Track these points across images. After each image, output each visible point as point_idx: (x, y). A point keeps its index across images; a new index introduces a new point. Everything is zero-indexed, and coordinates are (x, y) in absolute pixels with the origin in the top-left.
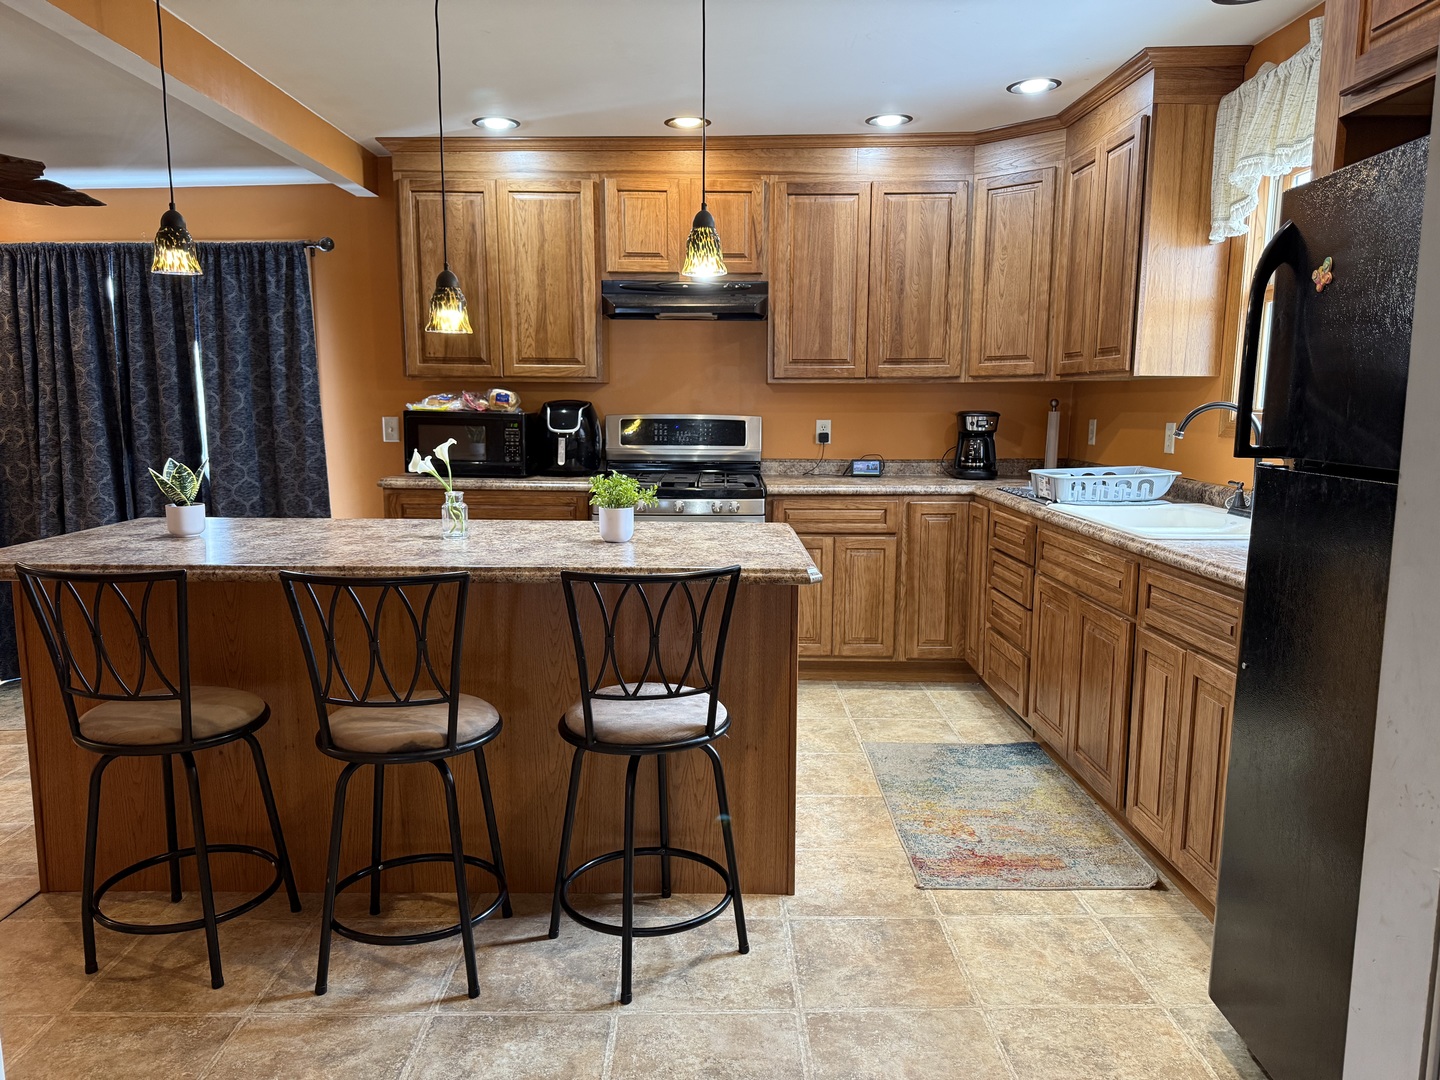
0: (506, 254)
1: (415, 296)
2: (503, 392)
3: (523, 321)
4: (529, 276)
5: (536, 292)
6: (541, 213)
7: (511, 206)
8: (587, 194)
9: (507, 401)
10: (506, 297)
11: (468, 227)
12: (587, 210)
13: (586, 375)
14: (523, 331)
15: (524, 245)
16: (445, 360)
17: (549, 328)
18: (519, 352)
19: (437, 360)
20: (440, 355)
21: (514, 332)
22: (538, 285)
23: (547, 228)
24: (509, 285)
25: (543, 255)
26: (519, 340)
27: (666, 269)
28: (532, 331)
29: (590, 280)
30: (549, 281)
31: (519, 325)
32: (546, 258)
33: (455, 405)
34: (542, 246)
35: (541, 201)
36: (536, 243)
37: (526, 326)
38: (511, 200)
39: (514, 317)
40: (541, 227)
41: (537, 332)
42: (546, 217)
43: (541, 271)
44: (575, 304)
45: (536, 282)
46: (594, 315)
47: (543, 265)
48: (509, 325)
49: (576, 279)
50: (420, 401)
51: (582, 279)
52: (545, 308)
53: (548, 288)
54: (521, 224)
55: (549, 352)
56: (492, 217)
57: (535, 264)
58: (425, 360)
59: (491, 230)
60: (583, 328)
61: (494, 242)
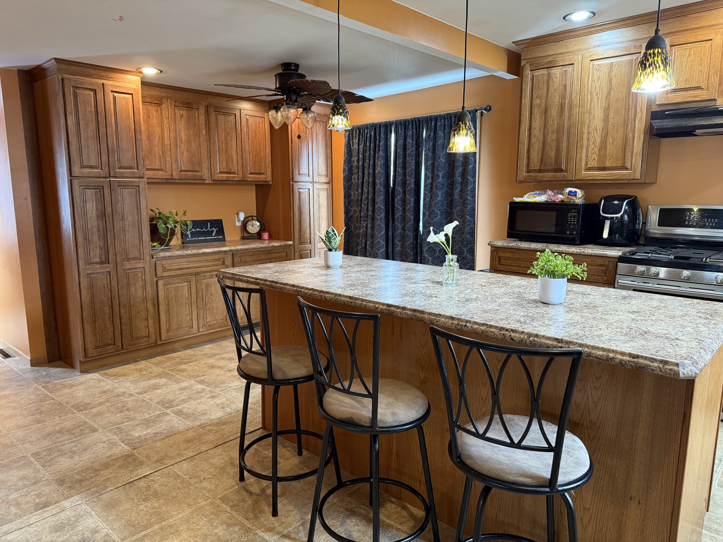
0: (584, 101)
1: (527, 133)
2: (573, 190)
3: (591, 143)
4: (598, 114)
5: (602, 124)
6: (611, 71)
7: (591, 70)
9: (575, 196)
10: (582, 129)
11: (562, 87)
13: (632, 177)
14: (590, 150)
15: (597, 94)
16: (540, 171)
17: (608, 147)
18: (587, 163)
19: (535, 171)
20: (537, 168)
21: (584, 151)
22: (604, 120)
23: (614, 80)
24: (584, 122)
25: (610, 99)
26: (587, 156)
27: (706, 97)
28: (596, 150)
29: (642, 111)
30: (611, 116)
31: (588, 146)
32: (611, 100)
33: (542, 198)
34: (609, 93)
35: (612, 64)
36: (605, 91)
37: (593, 147)
38: (591, 66)
39: (585, 141)
40: (610, 81)
41: (600, 150)
42: (614, 73)
43: (607, 110)
44: (629, 130)
45: (602, 117)
46: (642, 136)
47: (609, 105)
48: (582, 147)
49: (632, 112)
50: (522, 196)
51: (636, 112)
52: (607, 134)
53: (611, 120)
54: (596, 80)
55: (607, 163)
56: (578, 79)
57: (603, 106)
58: (528, 171)
59: (576, 87)
60: (633, 146)
61: (577, 94)
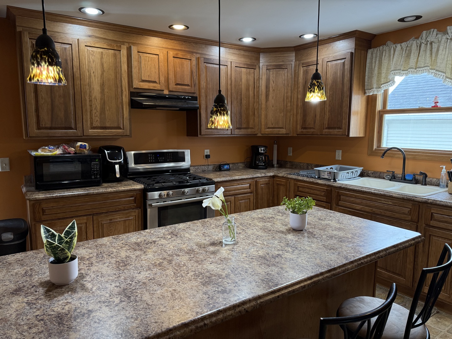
0: (84, 76)
1: (33, 95)
2: (83, 144)
3: (93, 109)
4: (96, 88)
5: (100, 95)
6: (102, 58)
7: (86, 53)
8: (124, 52)
9: (85, 148)
10: (85, 97)
11: (63, 61)
12: (124, 59)
13: (125, 134)
14: (93, 114)
15: (94, 72)
16: (51, 128)
17: (107, 112)
18: (91, 123)
19: (46, 128)
20: (48, 125)
21: (89, 114)
22: (101, 92)
23: (105, 65)
24: (86, 92)
25: (103, 78)
26: (91, 118)
27: (159, 88)
28: (98, 114)
29: (126, 91)
30: (106, 90)
31: (91, 111)
32: (105, 80)
33: (58, 152)
34: (102, 74)
35: (102, 52)
36: (100, 72)
37: (95, 111)
38: (86, 50)
39: (88, 107)
40: (102, 65)
41: (101, 114)
42: (104, 60)
43: (102, 85)
44: (119, 102)
45: (100, 90)
46: (128, 107)
47: (103, 82)
48: (86, 110)
49: (119, 90)
50: (36, 150)
51: (122, 90)
52: (104, 103)
53: (106, 94)
54: (92, 62)
55: (107, 124)
56: (76, 57)
57: (99, 82)
58: (39, 128)
59: (76, 63)
60: (123, 113)
61: (77, 69)
